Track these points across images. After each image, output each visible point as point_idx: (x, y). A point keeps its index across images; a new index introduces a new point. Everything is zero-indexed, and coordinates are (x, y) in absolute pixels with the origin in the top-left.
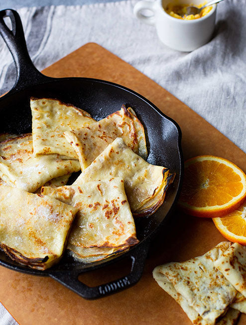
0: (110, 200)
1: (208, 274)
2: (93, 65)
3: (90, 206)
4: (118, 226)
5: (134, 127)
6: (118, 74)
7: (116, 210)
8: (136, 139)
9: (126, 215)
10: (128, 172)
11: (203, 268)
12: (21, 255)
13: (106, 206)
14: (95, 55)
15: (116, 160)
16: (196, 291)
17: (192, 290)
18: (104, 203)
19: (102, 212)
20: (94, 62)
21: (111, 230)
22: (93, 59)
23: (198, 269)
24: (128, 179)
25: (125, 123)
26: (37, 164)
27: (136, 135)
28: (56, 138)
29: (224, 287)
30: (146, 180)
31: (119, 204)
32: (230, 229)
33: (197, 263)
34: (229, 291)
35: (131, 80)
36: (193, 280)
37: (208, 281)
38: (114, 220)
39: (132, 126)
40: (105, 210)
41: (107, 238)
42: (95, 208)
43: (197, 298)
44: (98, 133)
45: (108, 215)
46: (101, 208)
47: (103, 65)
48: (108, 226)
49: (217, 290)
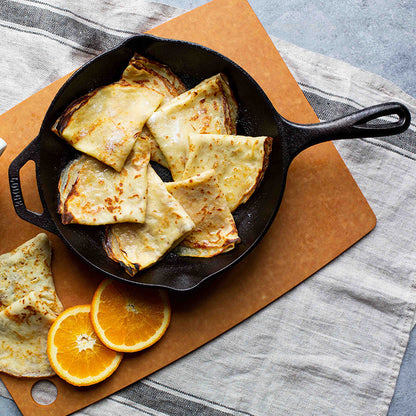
0: (121, 205)
1: (28, 283)
2: (336, 219)
3: (121, 184)
4: (95, 208)
5: (212, 247)
6: (315, 246)
7: (111, 209)
8: (199, 246)
9: (104, 218)
10: (155, 230)
11: (35, 281)
12: (76, 110)
13: (117, 200)
14: (352, 224)
15: (169, 220)
16: (13, 268)
17: (15, 265)
18: (121, 198)
19: (113, 194)
20: (341, 220)
21: (92, 201)
22: (346, 220)
23: (34, 275)
24: (148, 229)
25: (220, 238)
26: (182, 136)
27: (204, 247)
28: (215, 160)
29: (13, 296)
30: (143, 247)
31: (116, 213)
32: (71, 317)
33: (41, 276)
34: (8, 300)
35: (302, 260)
36: (24, 268)
37: (22, 283)
38: (102, 206)
39: (214, 245)
40: (113, 199)
41: (84, 195)
42: (118, 189)
43: (7, 268)
44: (212, 207)
45: (109, 201)
46: (117, 195)
47: (334, 232)
48: (98, 198)
49: (11, 288)
